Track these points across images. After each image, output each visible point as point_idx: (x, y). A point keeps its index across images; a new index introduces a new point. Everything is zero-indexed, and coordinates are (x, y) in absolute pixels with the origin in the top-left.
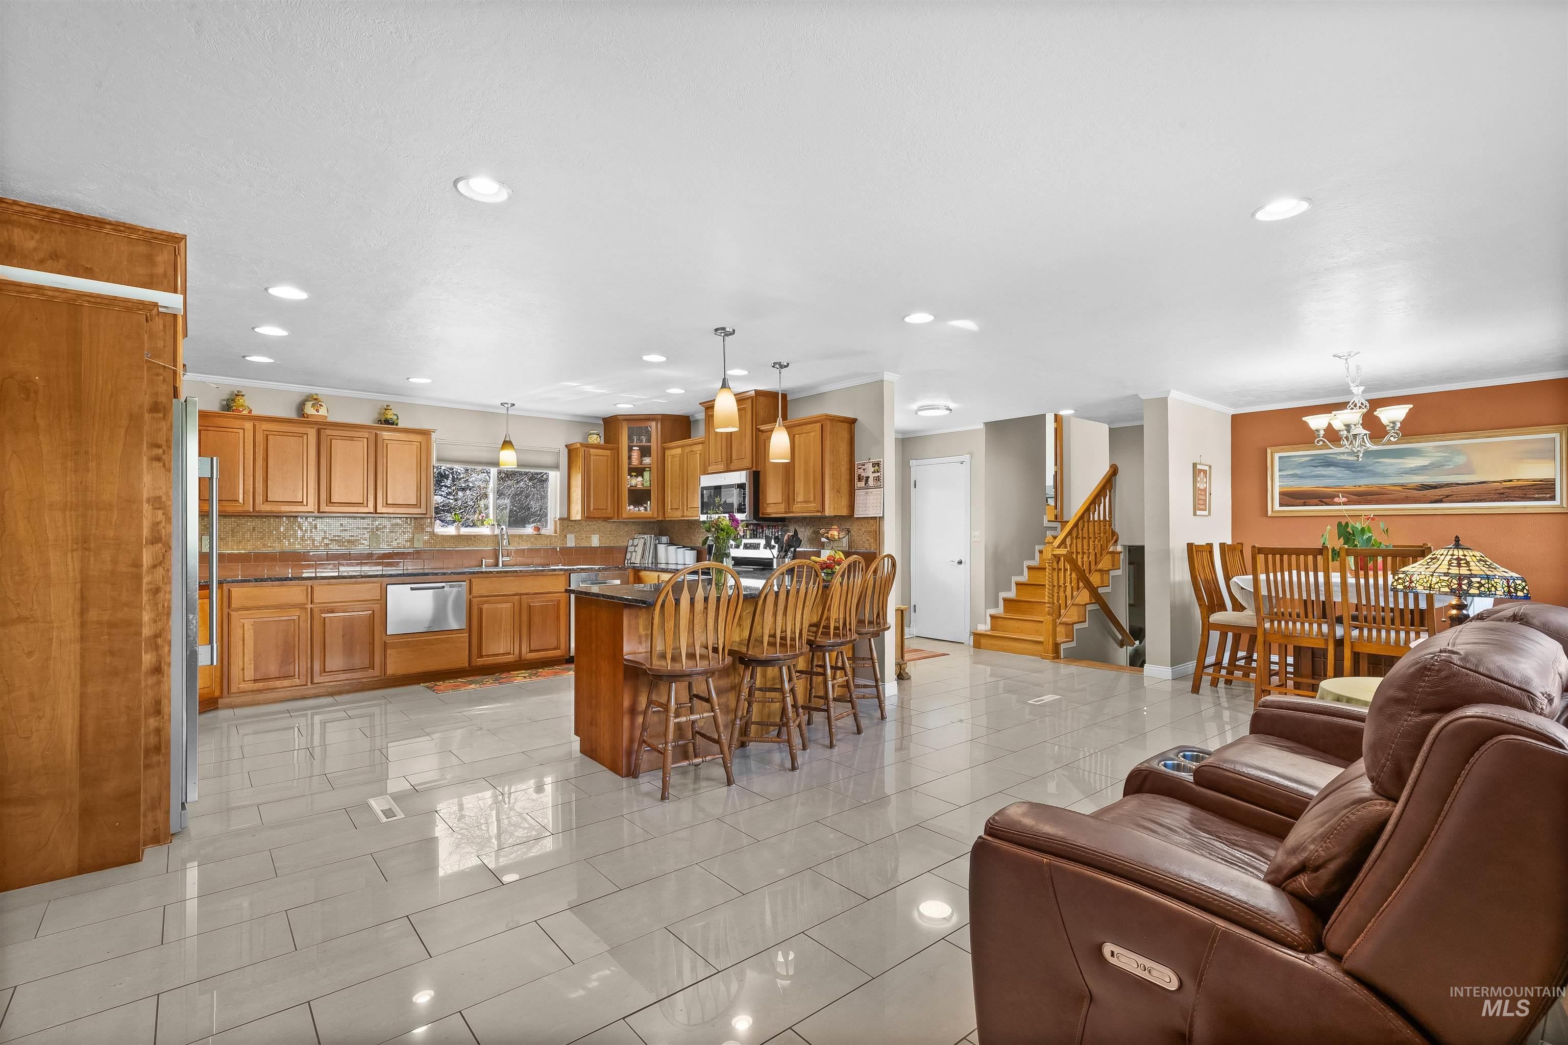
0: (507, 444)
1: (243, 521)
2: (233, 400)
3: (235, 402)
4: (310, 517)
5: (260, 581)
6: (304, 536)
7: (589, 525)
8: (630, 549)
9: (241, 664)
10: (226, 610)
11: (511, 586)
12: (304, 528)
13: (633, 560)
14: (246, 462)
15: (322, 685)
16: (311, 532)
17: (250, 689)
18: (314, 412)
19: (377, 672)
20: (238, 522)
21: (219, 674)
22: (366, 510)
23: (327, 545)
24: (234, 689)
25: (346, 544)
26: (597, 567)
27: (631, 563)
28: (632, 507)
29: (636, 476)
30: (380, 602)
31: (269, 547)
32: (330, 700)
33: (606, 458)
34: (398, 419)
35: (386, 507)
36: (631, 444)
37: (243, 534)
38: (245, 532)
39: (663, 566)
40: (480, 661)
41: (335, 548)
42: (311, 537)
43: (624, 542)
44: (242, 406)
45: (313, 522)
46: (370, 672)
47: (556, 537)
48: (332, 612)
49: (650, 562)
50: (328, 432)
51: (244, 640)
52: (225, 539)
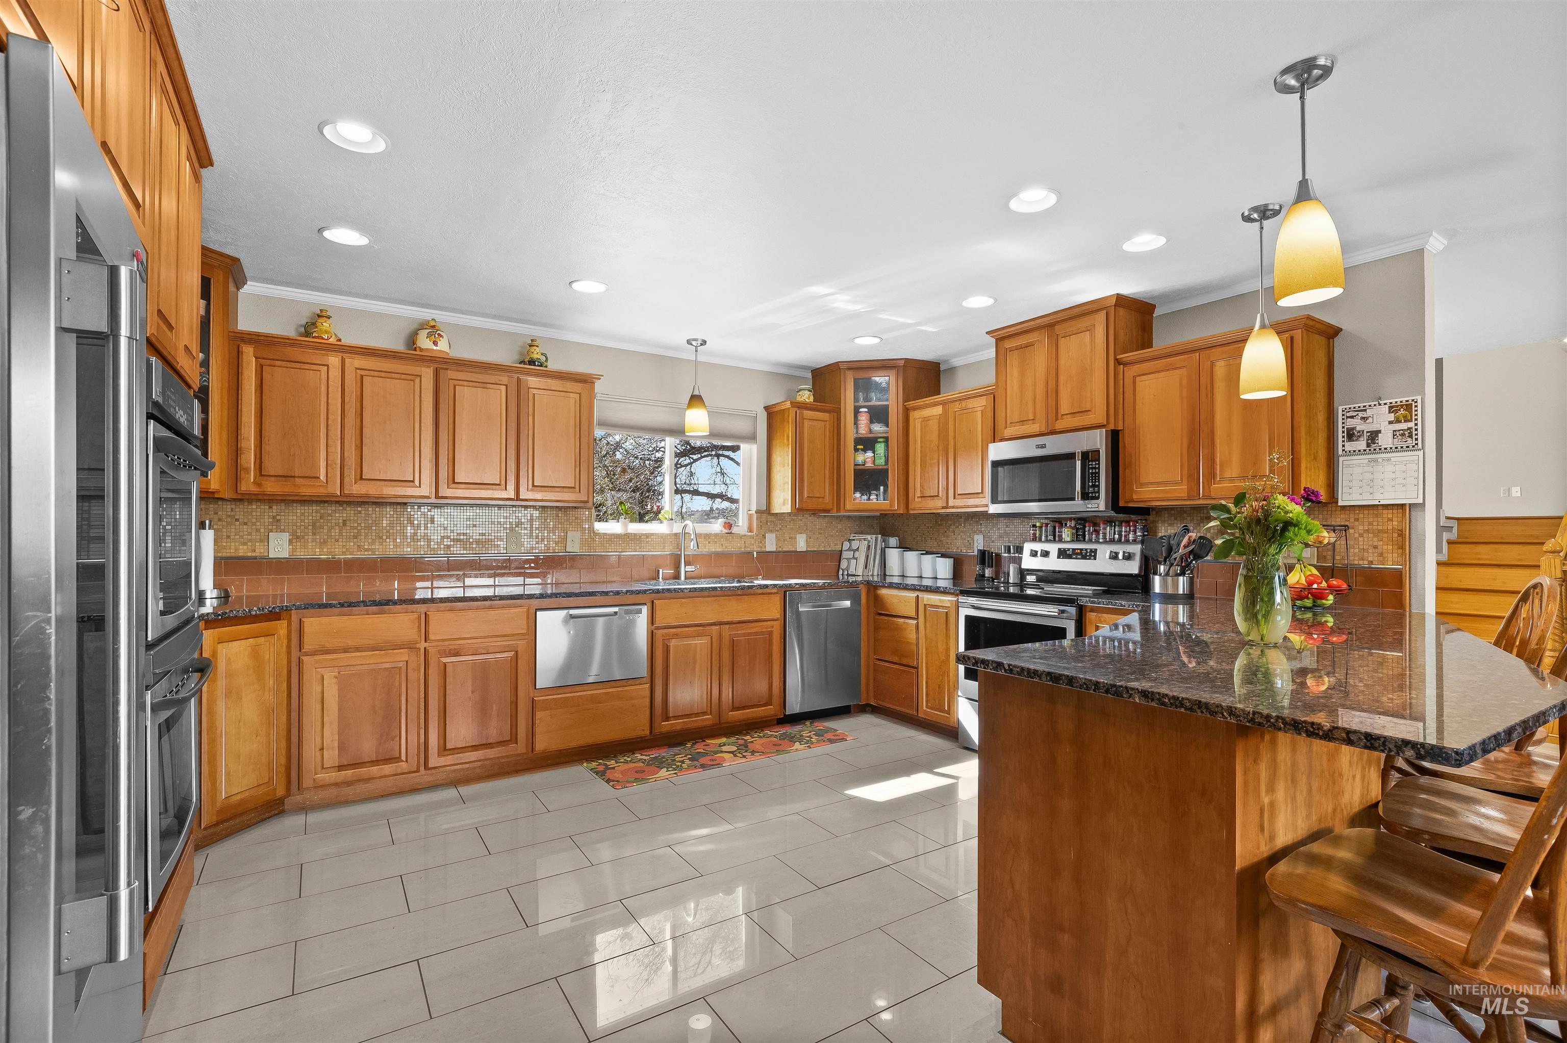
0: (696, 400)
1: (330, 509)
2: (314, 324)
3: (316, 327)
4: (424, 504)
5: (349, 606)
6: (415, 534)
7: (793, 520)
8: (845, 555)
9: (318, 740)
10: (295, 653)
11: (708, 612)
12: (416, 522)
13: (852, 570)
14: (330, 417)
15: (441, 770)
16: (426, 528)
17: (332, 781)
18: (430, 345)
19: (520, 747)
20: (322, 511)
21: (283, 761)
22: (504, 495)
23: (448, 547)
24: (307, 782)
25: (474, 546)
26: (821, 582)
27: (848, 575)
28: (858, 495)
29: (865, 450)
30: (526, 637)
31: (366, 550)
32: (450, 793)
33: (822, 424)
34: (547, 360)
35: (532, 490)
36: (857, 404)
37: (329, 531)
38: (332, 528)
39: (896, 580)
40: (666, 726)
41: (458, 552)
42: (426, 535)
43: (836, 544)
44: (326, 332)
45: (429, 513)
46: (511, 749)
47: (752, 537)
48: (457, 654)
49: (875, 573)
50: (451, 374)
51: (323, 703)
52: (303, 537)
